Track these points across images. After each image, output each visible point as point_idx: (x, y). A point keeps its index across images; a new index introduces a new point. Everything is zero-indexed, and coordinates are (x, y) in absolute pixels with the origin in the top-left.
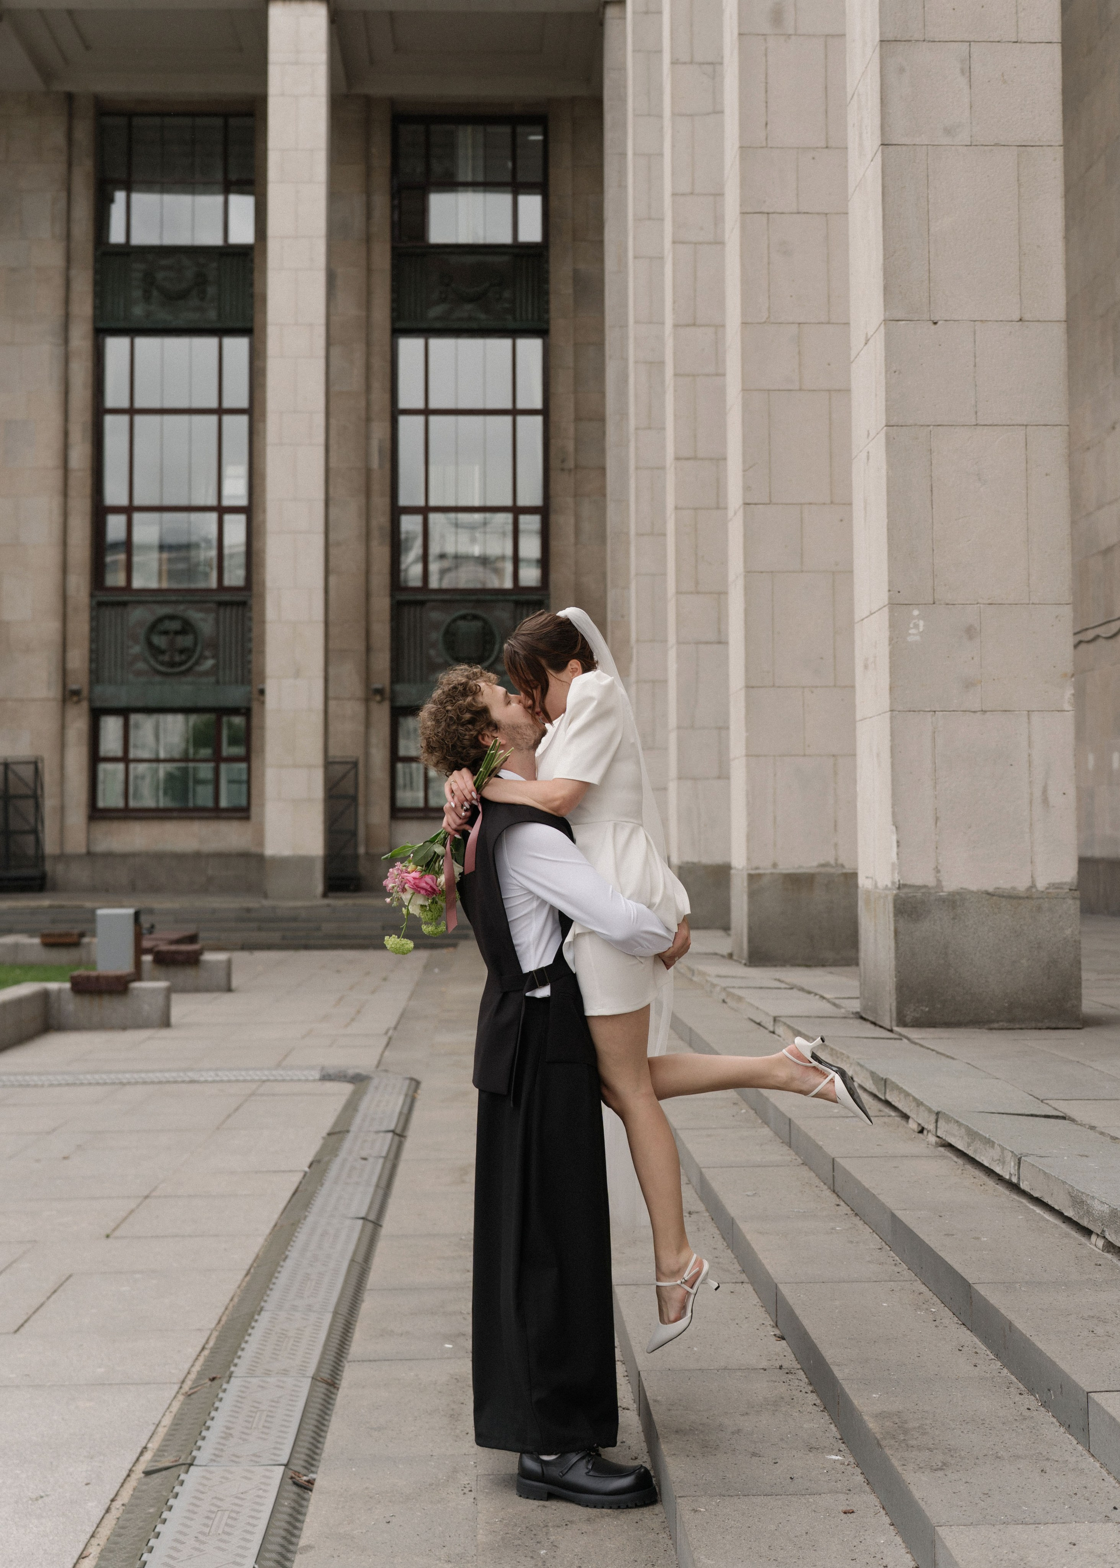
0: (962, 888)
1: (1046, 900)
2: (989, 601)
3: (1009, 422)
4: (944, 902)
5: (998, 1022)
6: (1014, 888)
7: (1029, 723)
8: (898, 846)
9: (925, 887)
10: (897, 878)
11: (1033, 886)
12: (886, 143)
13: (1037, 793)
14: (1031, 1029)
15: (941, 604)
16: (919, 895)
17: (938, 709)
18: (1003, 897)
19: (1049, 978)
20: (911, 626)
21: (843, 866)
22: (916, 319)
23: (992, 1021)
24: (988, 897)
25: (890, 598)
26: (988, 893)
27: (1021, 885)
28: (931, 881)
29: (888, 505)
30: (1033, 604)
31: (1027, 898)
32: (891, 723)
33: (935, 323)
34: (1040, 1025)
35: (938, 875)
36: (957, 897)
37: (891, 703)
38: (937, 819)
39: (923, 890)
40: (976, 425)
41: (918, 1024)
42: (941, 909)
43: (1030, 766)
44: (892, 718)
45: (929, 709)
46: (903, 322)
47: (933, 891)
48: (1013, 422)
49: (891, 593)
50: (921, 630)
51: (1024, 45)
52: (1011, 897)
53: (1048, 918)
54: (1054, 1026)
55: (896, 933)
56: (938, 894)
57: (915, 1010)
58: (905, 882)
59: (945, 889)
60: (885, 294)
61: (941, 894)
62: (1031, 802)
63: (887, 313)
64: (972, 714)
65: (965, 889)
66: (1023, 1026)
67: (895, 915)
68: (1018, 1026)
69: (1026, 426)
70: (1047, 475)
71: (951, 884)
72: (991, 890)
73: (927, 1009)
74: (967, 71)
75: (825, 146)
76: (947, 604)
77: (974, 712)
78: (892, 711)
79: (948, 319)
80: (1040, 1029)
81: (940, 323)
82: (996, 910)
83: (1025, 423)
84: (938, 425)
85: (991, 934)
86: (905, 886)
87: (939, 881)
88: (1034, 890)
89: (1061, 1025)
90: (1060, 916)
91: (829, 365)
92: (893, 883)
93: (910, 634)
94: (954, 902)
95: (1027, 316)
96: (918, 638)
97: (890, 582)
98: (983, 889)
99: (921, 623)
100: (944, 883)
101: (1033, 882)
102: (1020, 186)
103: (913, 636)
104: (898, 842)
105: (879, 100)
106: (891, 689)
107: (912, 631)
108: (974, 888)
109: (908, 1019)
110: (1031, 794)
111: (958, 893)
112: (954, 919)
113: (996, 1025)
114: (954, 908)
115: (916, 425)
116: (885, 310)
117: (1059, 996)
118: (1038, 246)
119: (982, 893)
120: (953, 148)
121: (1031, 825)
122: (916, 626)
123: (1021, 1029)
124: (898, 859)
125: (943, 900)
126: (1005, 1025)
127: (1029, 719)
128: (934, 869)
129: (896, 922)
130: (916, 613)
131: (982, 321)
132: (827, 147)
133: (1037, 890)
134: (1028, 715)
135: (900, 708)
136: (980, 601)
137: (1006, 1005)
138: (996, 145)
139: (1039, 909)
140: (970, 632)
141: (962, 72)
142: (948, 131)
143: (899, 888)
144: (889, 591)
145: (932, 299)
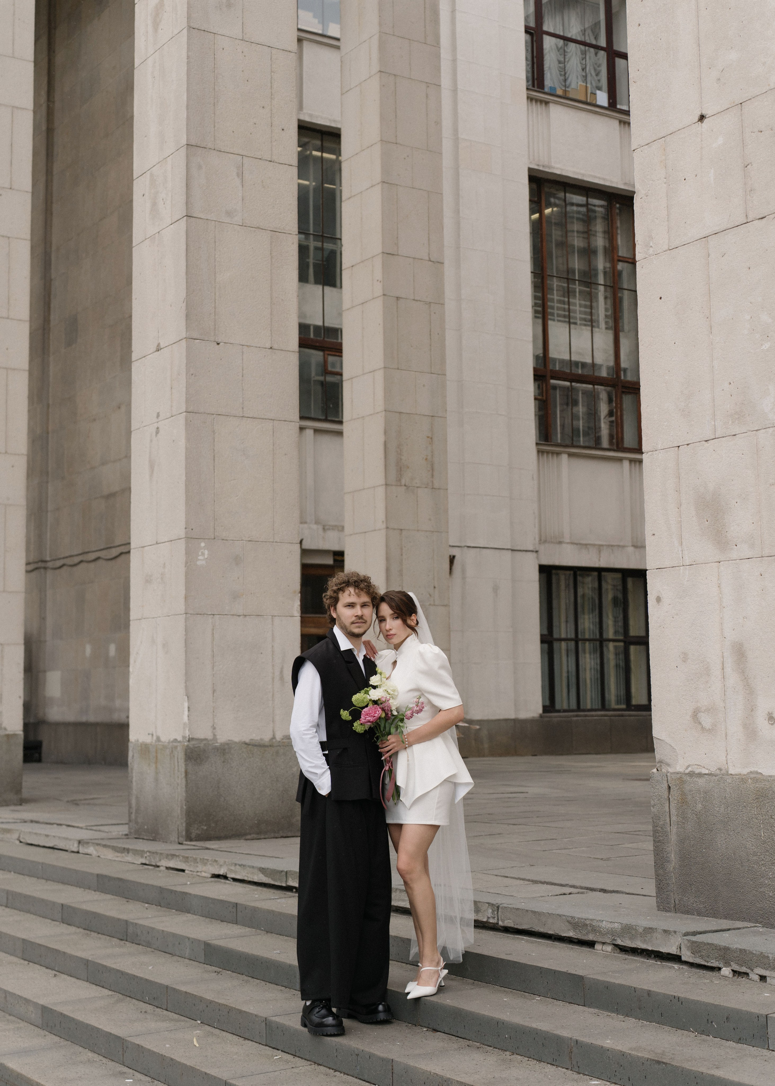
0: (229, 740)
1: (282, 747)
2: (249, 539)
3: (263, 417)
4: (218, 750)
5: (250, 834)
6: (261, 739)
7: (273, 624)
8: (189, 711)
9: (206, 739)
10: (187, 733)
11: (274, 737)
12: (189, 215)
13: (277, 673)
14: (271, 838)
15: (219, 539)
16: (202, 745)
17: (216, 613)
18: (256, 746)
19: (283, 802)
20: (200, 554)
21: (5, 729)
22: (206, 339)
23: (245, 834)
24: (245, 746)
25: (186, 533)
26: (246, 744)
27: (267, 737)
28: (209, 736)
29: (186, 468)
30: (276, 542)
31: (270, 746)
32: (186, 622)
33: (218, 344)
34: (276, 835)
35: (214, 731)
36: (226, 746)
37: (186, 609)
38: (214, 691)
39: (204, 742)
40: (243, 417)
41: (200, 838)
42: (216, 755)
43: (273, 654)
44: (186, 620)
45: (210, 613)
46: (198, 341)
47: (210, 743)
48: (266, 417)
49: (187, 529)
50: (206, 557)
51: (276, 164)
52: (260, 746)
53: (283, 760)
54: (285, 835)
55: (186, 773)
56: (214, 745)
57: (197, 829)
58: (193, 737)
59: (219, 741)
60: (186, 320)
61: (216, 744)
62: (273, 679)
63: (188, 333)
64: (238, 617)
65: (231, 741)
66: (266, 836)
67: (186, 761)
68: (263, 837)
69: (273, 420)
70: (285, 455)
71: (222, 738)
72: (247, 741)
73: (205, 828)
74: (241, 175)
75: (9, 187)
76: (223, 540)
77: (239, 616)
78: (186, 614)
79: (227, 342)
80: (276, 838)
81: (221, 344)
82: (251, 755)
83: (273, 418)
84: (220, 415)
85: (247, 772)
86: (193, 739)
87: (215, 735)
88: (274, 741)
89: (289, 834)
90: (290, 758)
91: (7, 349)
92: (184, 737)
93: (199, 560)
94: (224, 750)
95: (275, 346)
96: (204, 562)
97: (187, 522)
98: (243, 740)
99: (206, 552)
100: (218, 737)
101: (274, 735)
102: (272, 258)
103: (201, 561)
104: (189, 708)
105: (184, 184)
106: (186, 598)
107: (200, 558)
108: (237, 740)
109: (193, 836)
110: (273, 673)
111: (228, 744)
112: (224, 762)
113: (249, 837)
114: (224, 754)
115: (205, 413)
116: (187, 331)
117: (289, 814)
118: (282, 300)
119: (242, 743)
120: (232, 225)
121: (273, 695)
122: (203, 554)
123: (265, 838)
124: (189, 720)
125: (216, 749)
126: (255, 836)
127: (272, 621)
128: (212, 727)
129: (186, 765)
130: (203, 544)
131: (247, 346)
132: (11, 188)
133: (276, 741)
134: (272, 618)
135: (191, 612)
136: (243, 538)
137: (256, 822)
138: (258, 228)
139: (277, 753)
140: (238, 560)
141: (238, 176)
142: (229, 214)
143: (189, 741)
144: (186, 528)
145: (216, 326)
